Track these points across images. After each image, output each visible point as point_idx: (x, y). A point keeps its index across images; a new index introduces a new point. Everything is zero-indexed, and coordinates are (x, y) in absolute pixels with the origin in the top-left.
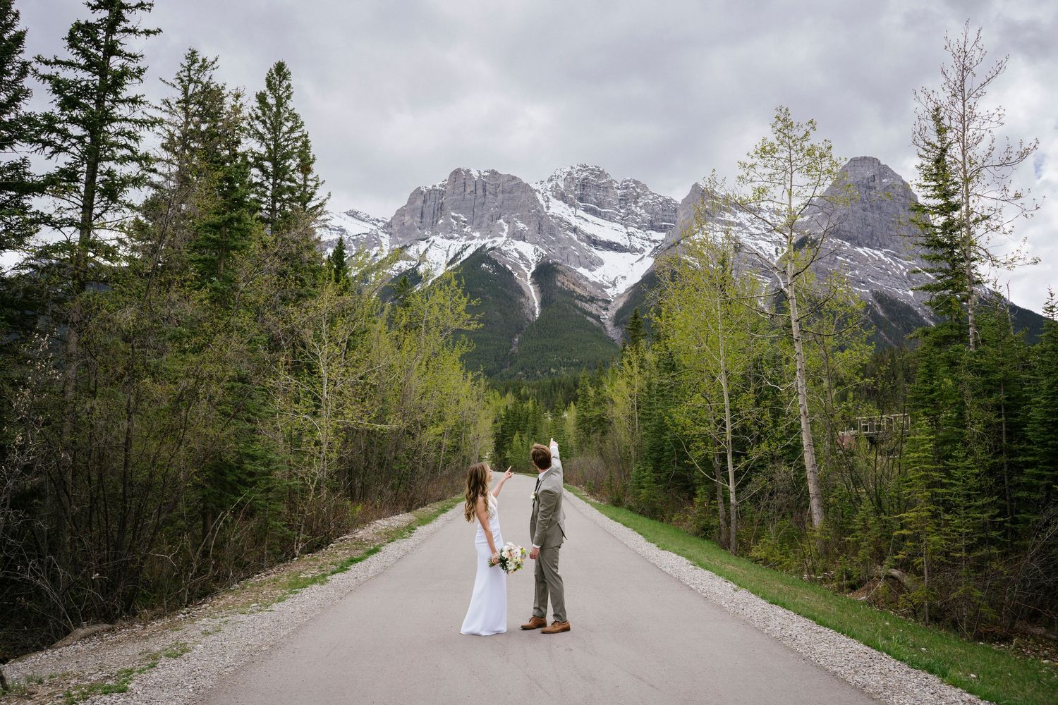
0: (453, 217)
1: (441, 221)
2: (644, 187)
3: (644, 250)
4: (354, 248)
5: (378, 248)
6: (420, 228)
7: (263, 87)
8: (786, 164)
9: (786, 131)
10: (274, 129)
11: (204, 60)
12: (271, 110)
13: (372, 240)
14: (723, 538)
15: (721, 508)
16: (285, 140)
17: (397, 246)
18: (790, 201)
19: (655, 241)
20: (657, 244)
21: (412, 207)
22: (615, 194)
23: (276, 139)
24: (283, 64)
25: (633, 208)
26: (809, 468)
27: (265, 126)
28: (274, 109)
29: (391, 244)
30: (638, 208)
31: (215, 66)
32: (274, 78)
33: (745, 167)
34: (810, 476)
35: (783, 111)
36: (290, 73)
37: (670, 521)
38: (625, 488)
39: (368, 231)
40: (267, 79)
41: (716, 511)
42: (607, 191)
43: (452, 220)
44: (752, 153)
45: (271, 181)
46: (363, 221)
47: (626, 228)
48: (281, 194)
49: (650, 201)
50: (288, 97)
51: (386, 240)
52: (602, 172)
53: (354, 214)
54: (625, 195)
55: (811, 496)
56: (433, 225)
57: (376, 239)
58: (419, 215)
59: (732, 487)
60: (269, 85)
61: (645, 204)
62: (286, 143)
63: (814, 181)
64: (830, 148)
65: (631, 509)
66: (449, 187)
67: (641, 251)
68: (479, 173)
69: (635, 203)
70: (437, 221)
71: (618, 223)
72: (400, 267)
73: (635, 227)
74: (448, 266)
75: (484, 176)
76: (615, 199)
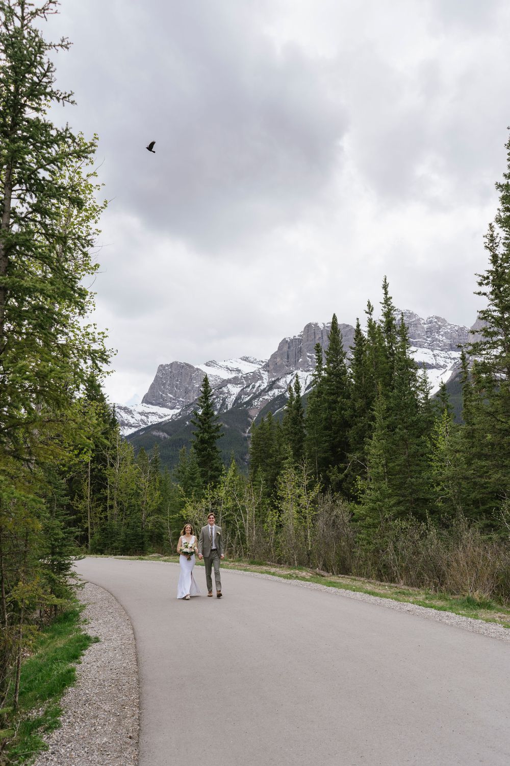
0: (308, 356)
1: (301, 360)
2: (444, 321)
3: (446, 366)
4: (245, 383)
5: (261, 381)
6: (287, 366)
13: (256, 377)
17: (273, 379)
19: (454, 359)
20: (456, 361)
21: (281, 352)
22: (423, 328)
25: (437, 337)
29: (269, 378)
30: (440, 336)
39: (254, 370)
42: (417, 327)
43: (308, 359)
46: (252, 363)
47: (433, 351)
49: (449, 330)
51: (265, 375)
52: (412, 314)
53: (246, 359)
54: (430, 328)
56: (296, 362)
57: (259, 376)
58: (286, 357)
61: (445, 333)
66: (304, 336)
67: (444, 366)
68: (324, 324)
69: (438, 332)
70: (298, 360)
71: (426, 348)
72: (274, 394)
73: (439, 350)
74: (306, 390)
75: (327, 327)
76: (423, 332)
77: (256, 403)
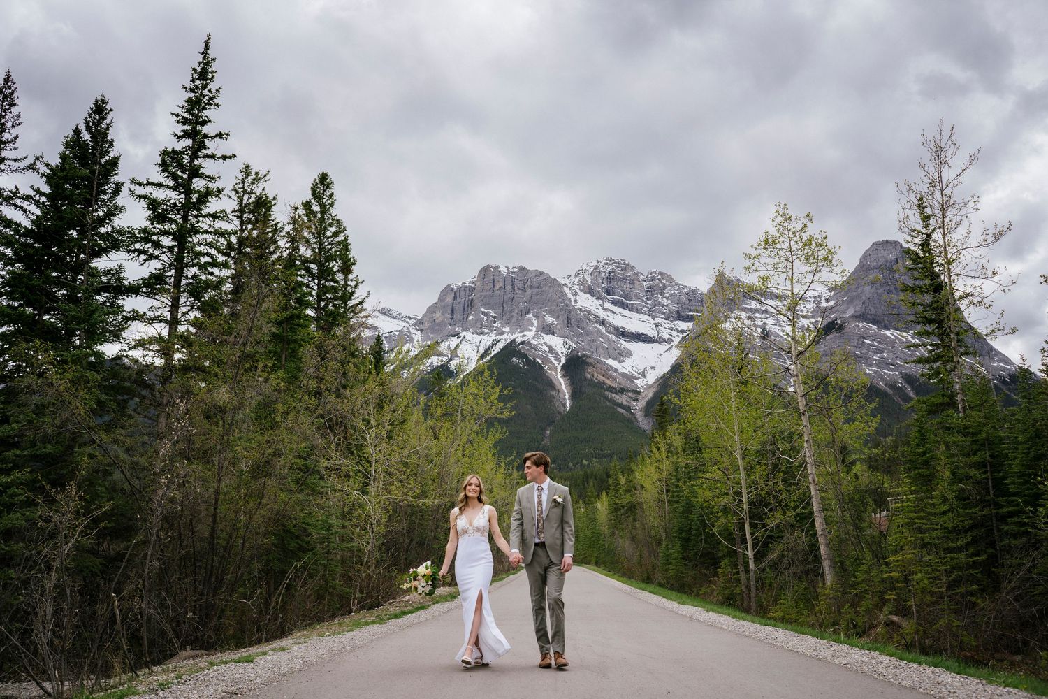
0: (483, 313)
1: (471, 317)
2: (670, 278)
3: (672, 341)
4: (386, 345)
5: (410, 345)
6: (451, 325)
7: (308, 196)
8: (788, 254)
9: (785, 224)
10: (319, 234)
11: (257, 174)
12: (315, 216)
13: (404, 337)
14: (745, 604)
15: (743, 576)
16: (329, 244)
17: (429, 343)
18: (792, 287)
19: (682, 331)
20: (685, 334)
21: (443, 304)
22: (642, 286)
23: (320, 243)
24: (326, 175)
25: (660, 299)
26: (819, 533)
27: (311, 232)
28: (319, 215)
29: (423, 341)
30: (665, 299)
31: (266, 178)
32: (318, 188)
33: (750, 258)
34: (821, 539)
35: (782, 206)
36: (333, 182)
37: (698, 595)
38: (654, 566)
39: (399, 328)
40: (312, 188)
41: (738, 580)
42: (634, 284)
43: (482, 316)
44: (756, 246)
45: (316, 281)
46: (395, 318)
47: (654, 319)
48: (325, 294)
49: (676, 292)
50: (332, 205)
51: (417, 336)
52: (628, 265)
53: (386, 312)
54: (651, 287)
55: (823, 558)
56: (464, 319)
57: (408, 336)
58: (450, 312)
59: (750, 554)
60: (314, 193)
61: (672, 295)
62: (330, 247)
63: (812, 268)
64: (825, 238)
65: (660, 585)
66: (478, 284)
67: (669, 341)
68: (508, 268)
69: (662, 294)
70: (467, 317)
71: (646, 314)
72: (432, 363)
73: (662, 318)
74: (478, 361)
75: (512, 272)
76: (642, 291)
77: (405, 375)
